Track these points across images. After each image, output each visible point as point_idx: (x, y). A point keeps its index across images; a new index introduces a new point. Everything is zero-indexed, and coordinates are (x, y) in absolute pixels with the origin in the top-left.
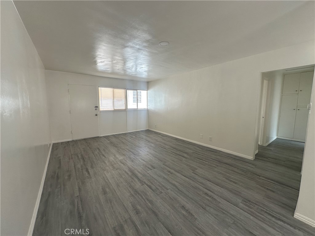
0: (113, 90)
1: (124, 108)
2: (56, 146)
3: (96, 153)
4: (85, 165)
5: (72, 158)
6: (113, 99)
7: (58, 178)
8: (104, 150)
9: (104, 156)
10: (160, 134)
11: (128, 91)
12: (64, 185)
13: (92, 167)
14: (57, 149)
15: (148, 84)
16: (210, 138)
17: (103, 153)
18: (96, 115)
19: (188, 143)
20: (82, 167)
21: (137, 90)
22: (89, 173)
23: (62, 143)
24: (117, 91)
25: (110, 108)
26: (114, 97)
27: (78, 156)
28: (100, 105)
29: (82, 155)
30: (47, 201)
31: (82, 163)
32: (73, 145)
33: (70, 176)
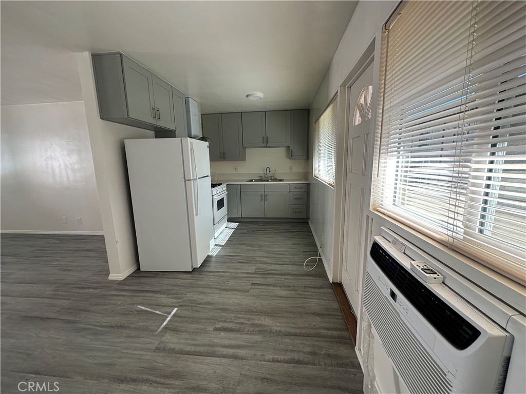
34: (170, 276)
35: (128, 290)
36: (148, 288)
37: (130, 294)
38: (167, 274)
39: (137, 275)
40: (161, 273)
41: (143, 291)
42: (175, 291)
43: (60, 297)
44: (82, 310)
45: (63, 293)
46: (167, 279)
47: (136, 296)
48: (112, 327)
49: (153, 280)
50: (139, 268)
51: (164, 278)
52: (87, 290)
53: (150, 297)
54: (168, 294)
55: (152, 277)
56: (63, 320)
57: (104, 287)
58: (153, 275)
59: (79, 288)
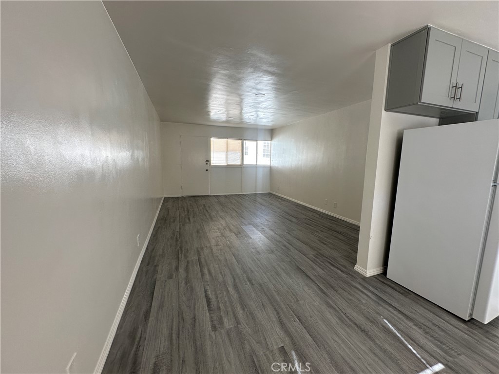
0: (227, 142)
1: (239, 163)
2: (166, 200)
3: (201, 208)
4: (188, 215)
5: (179, 209)
6: (227, 152)
7: (166, 220)
8: (209, 207)
9: (207, 211)
10: (281, 198)
11: (245, 142)
12: (170, 225)
13: (194, 217)
14: (167, 202)
15: (272, 132)
16: (335, 204)
17: (207, 209)
18: (207, 170)
19: (310, 210)
20: (185, 216)
21: (256, 140)
22: (190, 220)
23: (172, 198)
24: (231, 142)
25: (223, 163)
26: (227, 150)
27: (184, 209)
28: (212, 159)
29: (188, 209)
30: (157, 230)
31: (186, 213)
32: (182, 200)
33: (174, 221)
34: (426, 306)
35: (373, 293)
36: (396, 305)
37: (375, 299)
38: (421, 299)
39: (382, 280)
40: (413, 294)
41: (390, 305)
42: (437, 335)
43: (318, 264)
44: (332, 287)
45: (319, 262)
46: (423, 309)
47: (382, 306)
48: (356, 324)
49: (402, 297)
50: (385, 273)
51: (417, 303)
52: (336, 269)
53: (399, 318)
54: (427, 333)
55: (402, 294)
56: (318, 286)
57: (350, 274)
58: (402, 291)
59: (330, 263)
